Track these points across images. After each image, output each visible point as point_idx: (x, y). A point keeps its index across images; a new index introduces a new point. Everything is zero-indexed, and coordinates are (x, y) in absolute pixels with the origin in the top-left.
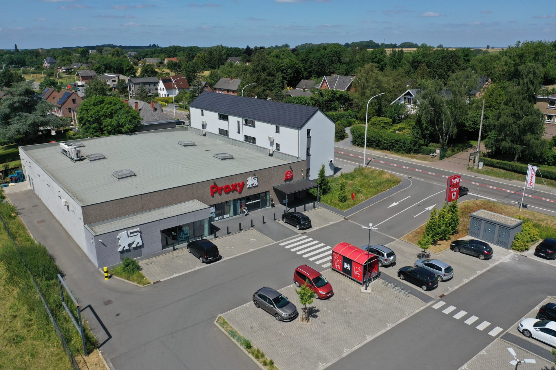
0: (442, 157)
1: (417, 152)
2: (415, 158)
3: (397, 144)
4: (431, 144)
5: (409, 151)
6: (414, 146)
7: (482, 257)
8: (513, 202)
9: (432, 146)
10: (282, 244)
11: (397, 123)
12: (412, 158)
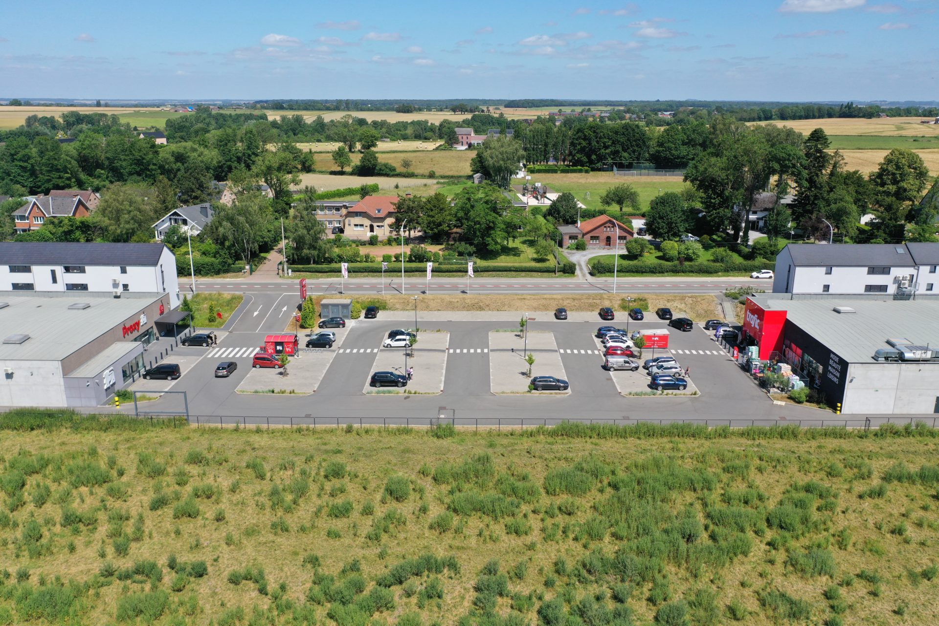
0: (252, 271)
1: (227, 271)
2: (227, 277)
3: (204, 268)
4: (237, 262)
5: (218, 272)
6: (223, 266)
7: (341, 326)
8: (333, 292)
9: (239, 264)
10: (210, 356)
11: (179, 247)
12: (224, 278)
